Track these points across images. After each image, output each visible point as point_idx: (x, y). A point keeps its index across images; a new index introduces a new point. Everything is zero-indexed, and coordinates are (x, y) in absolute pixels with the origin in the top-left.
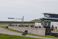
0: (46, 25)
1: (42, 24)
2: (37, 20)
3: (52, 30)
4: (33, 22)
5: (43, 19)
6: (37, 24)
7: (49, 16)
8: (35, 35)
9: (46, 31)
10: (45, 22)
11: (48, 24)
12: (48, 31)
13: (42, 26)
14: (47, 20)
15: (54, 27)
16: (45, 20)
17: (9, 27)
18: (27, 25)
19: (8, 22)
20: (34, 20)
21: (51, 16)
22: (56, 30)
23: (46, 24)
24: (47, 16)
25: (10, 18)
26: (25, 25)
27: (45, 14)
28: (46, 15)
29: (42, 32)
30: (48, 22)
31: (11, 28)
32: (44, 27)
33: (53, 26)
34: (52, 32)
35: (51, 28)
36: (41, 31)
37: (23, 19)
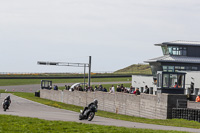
0: (170, 84)
1: (155, 80)
2: (139, 66)
4: (125, 75)
5: (159, 65)
6: (138, 82)
7: (178, 53)
8: (133, 117)
9: (171, 104)
10: (167, 73)
11: (176, 81)
12: (178, 104)
14: (171, 68)
15: (198, 90)
16: (165, 67)
17: (44, 94)
19: (40, 75)
20: (128, 68)
23: (170, 80)
24: (174, 53)
25: (45, 64)
27: (165, 46)
28: (170, 49)
29: (157, 106)
30: (177, 73)
31: (48, 98)
32: (164, 90)
33: (192, 86)
34: (191, 105)
35: (186, 93)
36: (153, 103)
37: (90, 66)
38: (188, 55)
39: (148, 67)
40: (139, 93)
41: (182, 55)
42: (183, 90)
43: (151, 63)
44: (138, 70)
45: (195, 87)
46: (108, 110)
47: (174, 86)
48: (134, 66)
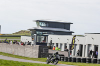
0: (40, 41)
1: (32, 38)
2: (24, 31)
4: (17, 35)
5: (35, 31)
6: (24, 39)
7: (45, 25)
8: (21, 56)
9: (40, 51)
10: (39, 35)
11: (43, 39)
12: (44, 51)
13: (33, 42)
16: (37, 32)
20: (19, 32)
21: (48, 25)
23: (40, 38)
24: (42, 25)
27: (38, 22)
28: (40, 23)
29: (34, 51)
30: (44, 35)
32: (37, 44)
33: (51, 42)
34: (50, 51)
35: (48, 45)
36: (31, 50)
38: (49, 27)
39: (29, 32)
40: (24, 45)
41: (46, 27)
42: (46, 44)
43: (31, 30)
44: (24, 33)
45: (52, 42)
46: (8, 53)
47: (42, 41)
48: (22, 31)
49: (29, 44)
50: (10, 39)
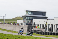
1: (24, 21)
3: (34, 27)
4: (15, 19)
9: (28, 28)
10: (27, 19)
12: (30, 28)
15: (36, 24)
18: (9, 22)
20: (16, 18)
21: (33, 13)
22: (38, 27)
23: (28, 21)
24: (29, 13)
26: (7, 22)
27: (27, 11)
28: (28, 12)
34: (34, 29)
35: (33, 25)
37: (5, 17)
38: (33, 14)
39: (22, 17)
40: (19, 25)
41: (32, 14)
43: (23, 16)
44: (19, 18)
49: (22, 24)
50: (11, 22)
